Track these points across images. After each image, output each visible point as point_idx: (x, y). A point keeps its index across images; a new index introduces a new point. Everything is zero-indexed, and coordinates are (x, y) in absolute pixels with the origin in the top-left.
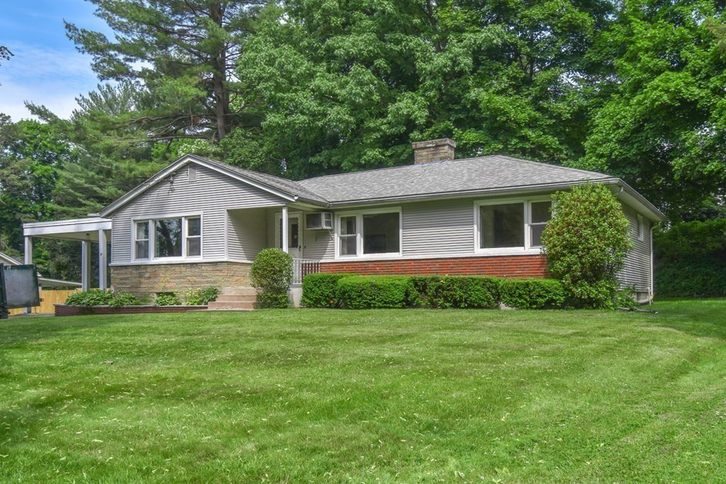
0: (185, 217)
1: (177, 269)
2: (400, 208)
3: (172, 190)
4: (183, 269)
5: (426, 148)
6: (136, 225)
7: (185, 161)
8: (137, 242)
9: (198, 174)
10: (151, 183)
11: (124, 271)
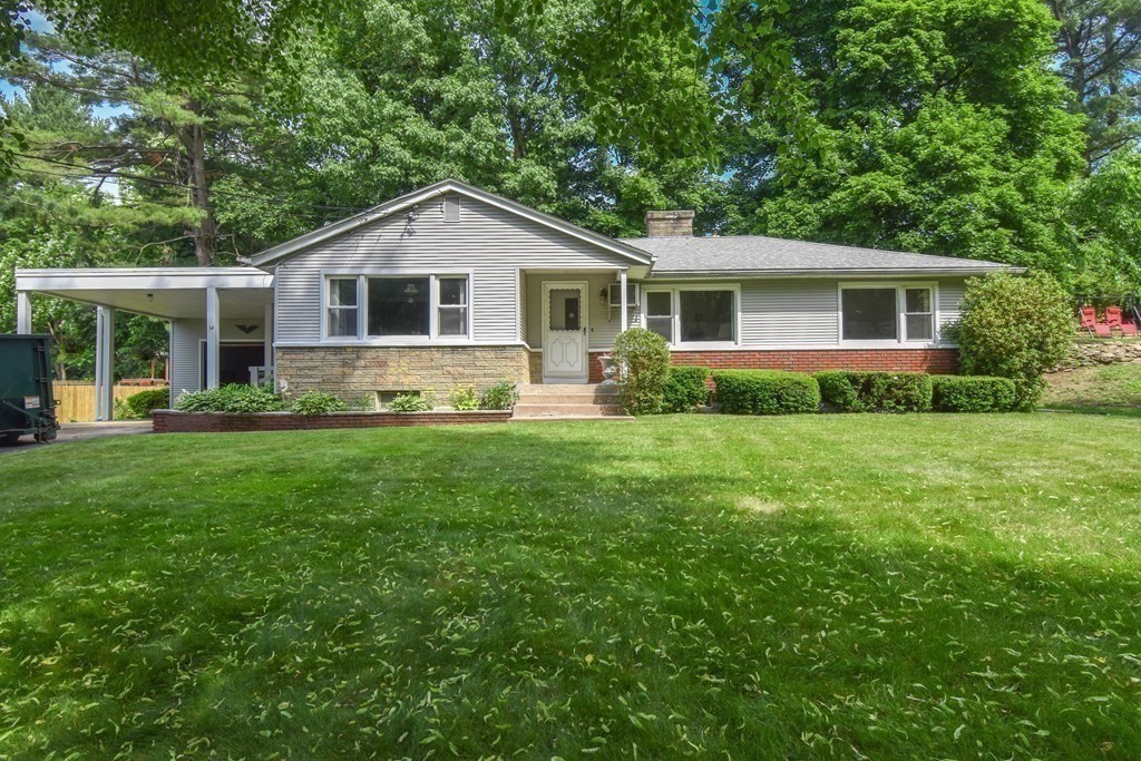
0: (436, 275)
1: (424, 354)
2: (739, 285)
3: (410, 233)
4: (437, 355)
5: (664, 219)
6: (328, 283)
7: (444, 189)
8: (330, 310)
9: (463, 212)
10: (370, 218)
11: (308, 355)
